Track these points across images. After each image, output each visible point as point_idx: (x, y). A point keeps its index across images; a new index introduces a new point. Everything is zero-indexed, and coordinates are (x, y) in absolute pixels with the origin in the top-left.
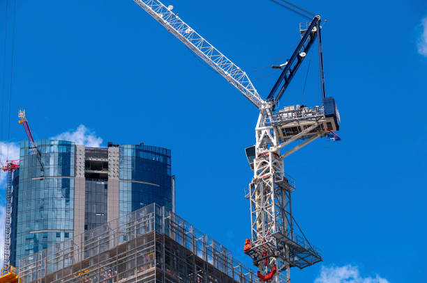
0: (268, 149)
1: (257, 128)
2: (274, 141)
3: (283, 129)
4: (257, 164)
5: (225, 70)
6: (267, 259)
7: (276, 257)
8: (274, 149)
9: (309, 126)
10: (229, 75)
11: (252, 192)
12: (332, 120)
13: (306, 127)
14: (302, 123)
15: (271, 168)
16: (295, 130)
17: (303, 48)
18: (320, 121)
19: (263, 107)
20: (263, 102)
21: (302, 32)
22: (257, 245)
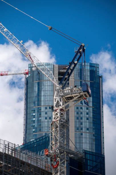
0: (59, 107)
1: (55, 98)
2: (61, 103)
3: (65, 98)
4: (54, 114)
5: (43, 71)
6: (56, 159)
7: (59, 157)
8: (61, 107)
9: (77, 96)
10: (44, 73)
11: (51, 127)
12: (86, 93)
13: (75, 96)
14: (73, 95)
15: (59, 116)
16: (71, 98)
17: (76, 59)
18: (81, 94)
19: (57, 88)
20: (57, 86)
21: (76, 52)
22: (52, 152)
